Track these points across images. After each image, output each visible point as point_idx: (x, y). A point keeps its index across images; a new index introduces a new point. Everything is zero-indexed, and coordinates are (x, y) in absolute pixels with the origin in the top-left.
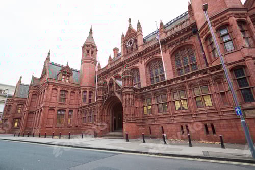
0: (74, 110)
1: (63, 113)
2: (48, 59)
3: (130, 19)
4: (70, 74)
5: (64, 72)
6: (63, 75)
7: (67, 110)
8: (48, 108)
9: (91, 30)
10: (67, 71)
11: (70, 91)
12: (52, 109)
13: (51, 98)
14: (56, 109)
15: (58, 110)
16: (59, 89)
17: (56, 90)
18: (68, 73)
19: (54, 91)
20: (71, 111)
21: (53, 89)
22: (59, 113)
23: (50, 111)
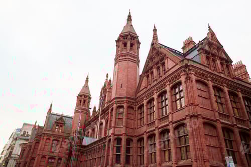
0: (63, 158)
1: (53, 161)
2: (50, 110)
3: (107, 74)
4: (63, 124)
5: (58, 123)
6: (57, 125)
7: (57, 158)
8: (41, 156)
9: (87, 78)
10: (60, 121)
11: (61, 140)
12: (44, 157)
13: (44, 148)
14: (47, 157)
15: (49, 158)
16: (52, 139)
17: (50, 139)
18: (61, 123)
19: (48, 141)
20: (60, 159)
21: (47, 139)
22: (50, 160)
23: (43, 159)
